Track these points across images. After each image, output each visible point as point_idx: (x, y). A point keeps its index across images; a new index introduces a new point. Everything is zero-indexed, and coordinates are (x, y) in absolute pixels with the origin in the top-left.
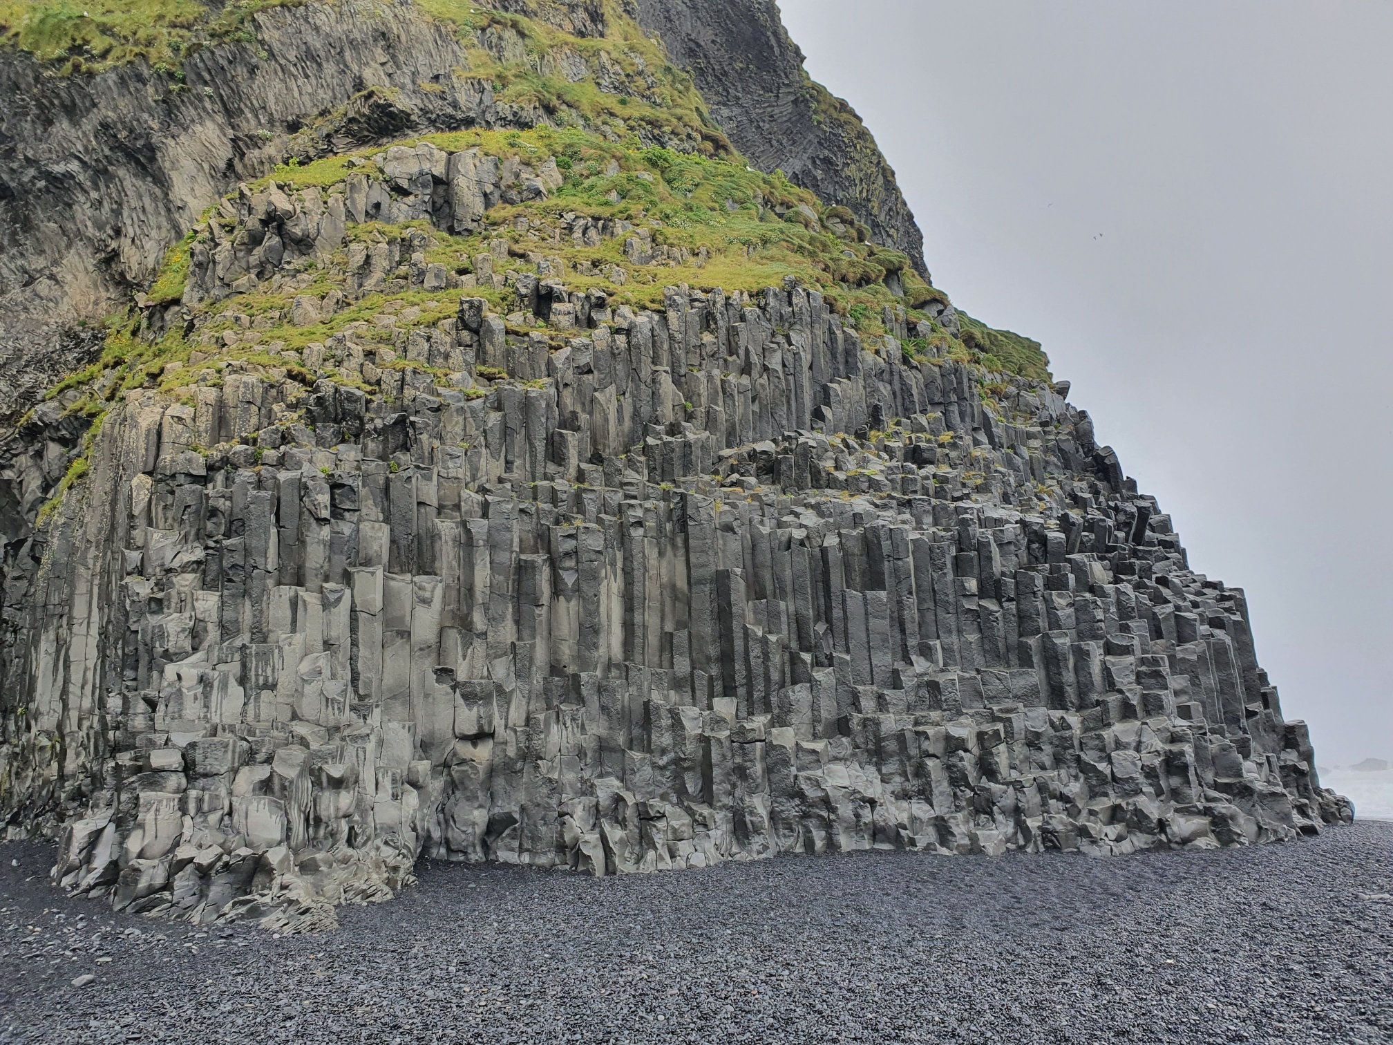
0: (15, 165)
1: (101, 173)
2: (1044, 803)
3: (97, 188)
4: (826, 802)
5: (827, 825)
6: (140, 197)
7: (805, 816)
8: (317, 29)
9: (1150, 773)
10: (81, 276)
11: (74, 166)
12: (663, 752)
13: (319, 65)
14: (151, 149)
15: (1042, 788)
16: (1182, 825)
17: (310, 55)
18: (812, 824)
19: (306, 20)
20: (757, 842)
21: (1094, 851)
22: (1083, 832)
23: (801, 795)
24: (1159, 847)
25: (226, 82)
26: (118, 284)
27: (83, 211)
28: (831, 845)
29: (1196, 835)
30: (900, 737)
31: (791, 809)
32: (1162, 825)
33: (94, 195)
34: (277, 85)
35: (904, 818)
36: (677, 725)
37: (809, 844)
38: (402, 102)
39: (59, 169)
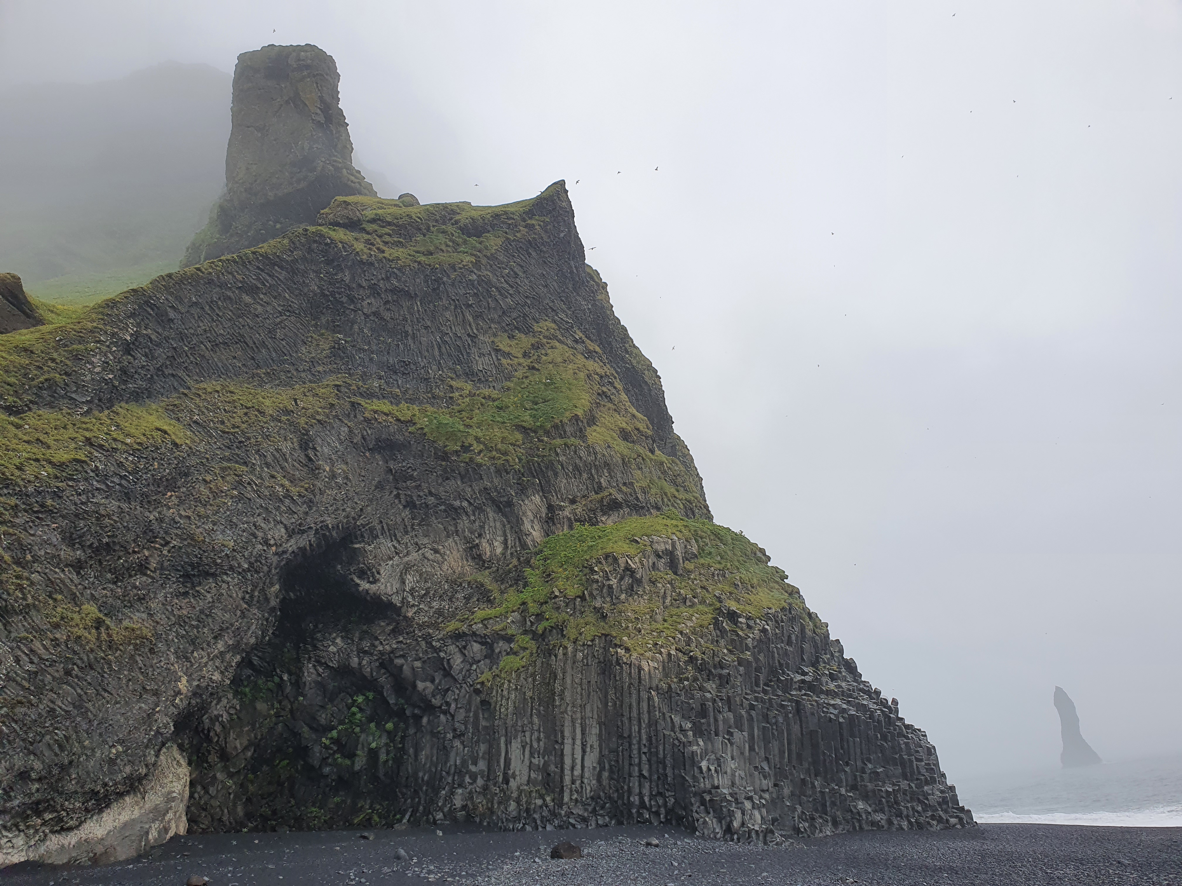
0: (421, 494)
1: (479, 509)
2: (914, 814)
3: (474, 515)
4: (859, 813)
5: (859, 821)
6: (495, 521)
7: (853, 818)
8: (581, 458)
9: (939, 804)
10: (454, 553)
11: (465, 504)
12: (810, 797)
13: (580, 474)
14: (510, 504)
15: (913, 808)
16: (953, 821)
17: (576, 468)
18: (855, 821)
19: (575, 452)
20: (841, 827)
21: (932, 829)
22: (929, 823)
23: (851, 811)
24: (946, 828)
25: (544, 477)
26: (473, 558)
27: (464, 523)
28: (861, 827)
29: (956, 824)
30: (874, 791)
31: (849, 816)
32: (947, 820)
33: (472, 518)
34: (564, 481)
35: (879, 818)
36: (814, 787)
37: (854, 828)
38: (620, 497)
39: (457, 503)
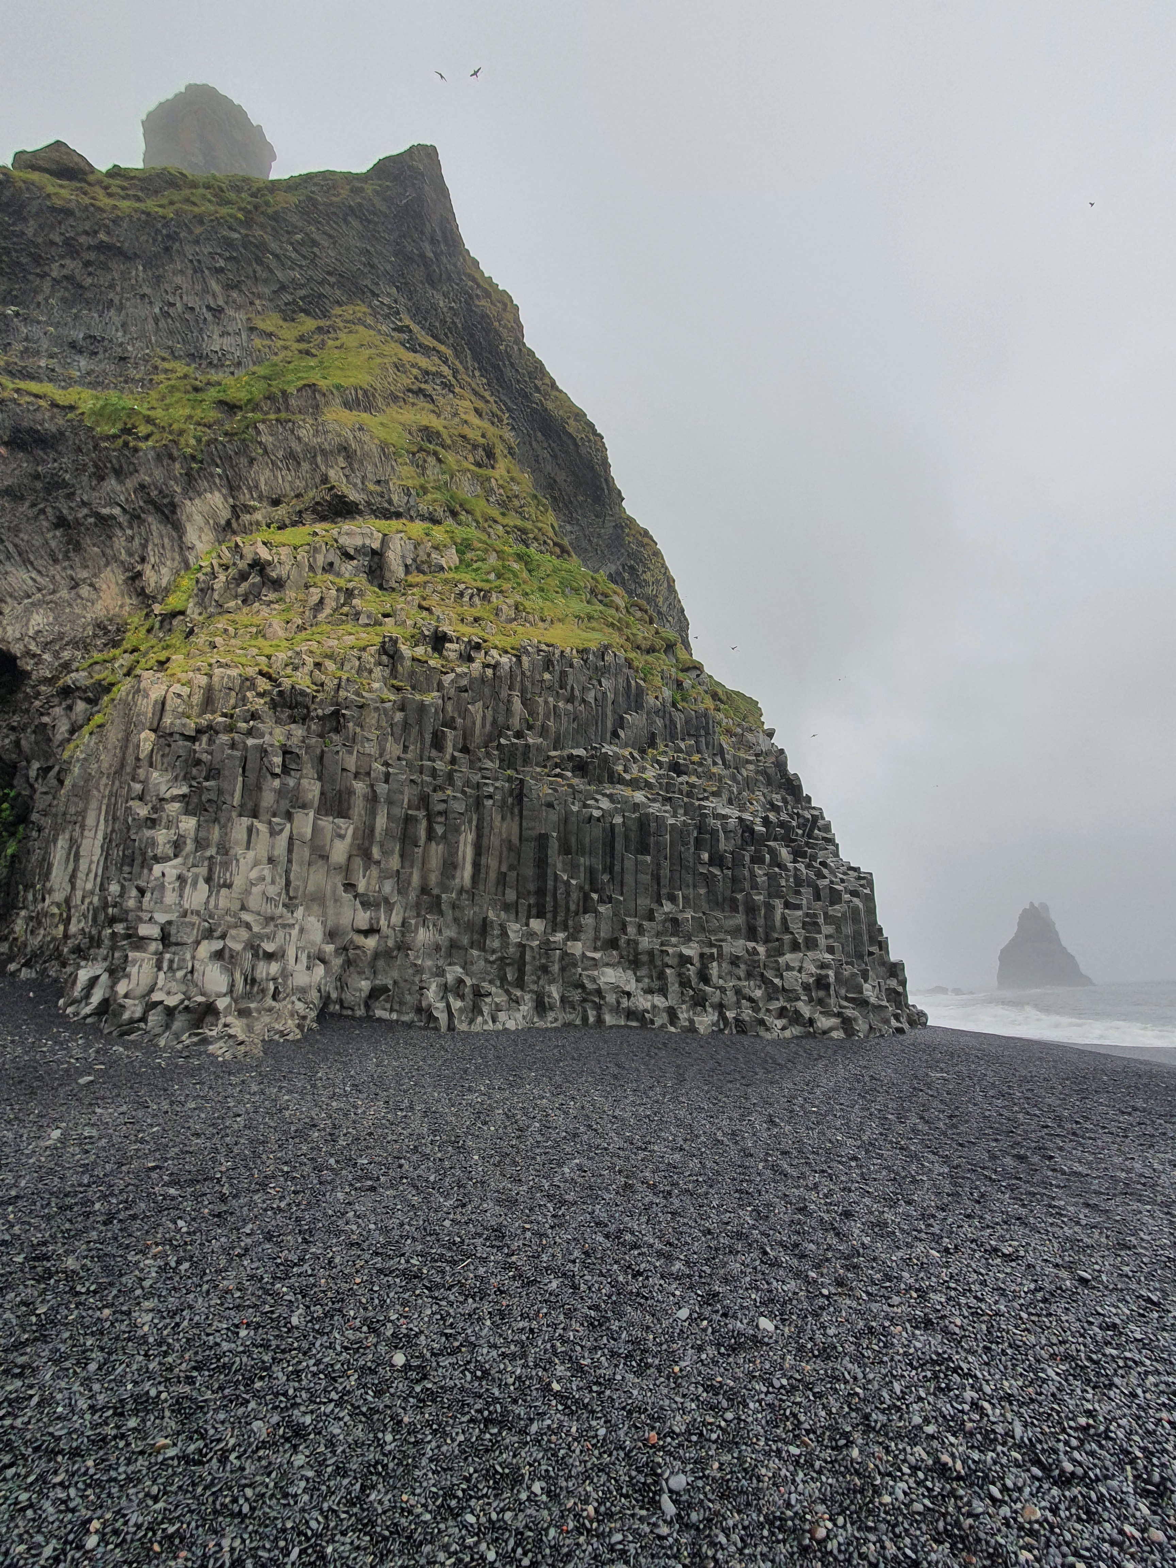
0: (73, 505)
1: (135, 518)
2: (738, 1002)
3: (131, 528)
4: (599, 992)
5: (598, 1008)
6: (162, 537)
7: (584, 1000)
8: (299, 439)
9: (806, 987)
10: (113, 586)
11: (117, 511)
12: (493, 952)
13: (299, 463)
14: (173, 506)
15: (738, 992)
16: (824, 1022)
17: (291, 455)
18: (588, 1006)
19: (292, 431)
20: (551, 1016)
21: (768, 1036)
22: (762, 1022)
23: (583, 986)
24: (809, 1035)
25: (232, 467)
26: (139, 595)
27: (119, 543)
28: (600, 1021)
29: (831, 1029)
30: (651, 953)
31: (576, 996)
32: (811, 1022)
33: (129, 532)
34: (268, 473)
35: (648, 1005)
36: (504, 934)
37: (585, 1019)
38: (354, 496)
39: (106, 511)
